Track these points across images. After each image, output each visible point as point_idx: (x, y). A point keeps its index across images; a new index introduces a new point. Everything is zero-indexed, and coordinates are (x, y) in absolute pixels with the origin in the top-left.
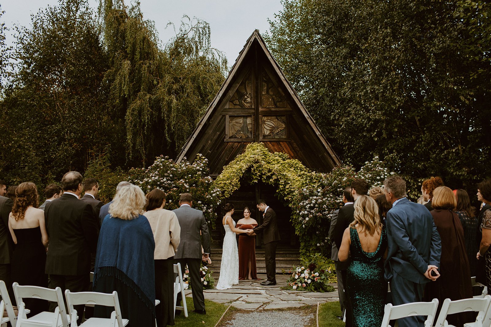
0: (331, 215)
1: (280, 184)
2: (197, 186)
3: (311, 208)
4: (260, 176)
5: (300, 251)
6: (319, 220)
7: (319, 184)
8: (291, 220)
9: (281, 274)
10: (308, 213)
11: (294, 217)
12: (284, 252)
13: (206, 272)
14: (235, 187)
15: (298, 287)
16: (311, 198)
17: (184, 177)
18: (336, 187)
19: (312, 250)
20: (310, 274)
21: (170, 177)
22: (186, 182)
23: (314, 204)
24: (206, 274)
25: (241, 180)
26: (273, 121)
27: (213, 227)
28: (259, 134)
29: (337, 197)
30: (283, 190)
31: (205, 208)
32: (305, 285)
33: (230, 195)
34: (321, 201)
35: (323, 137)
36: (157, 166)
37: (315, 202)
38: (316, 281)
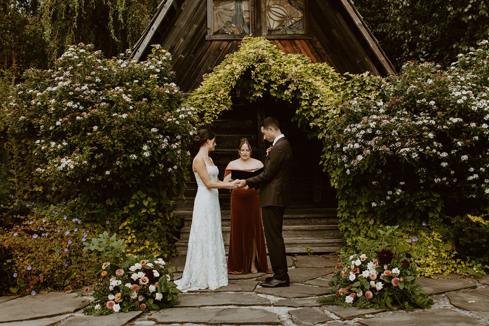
0: (408, 149)
1: (302, 100)
2: (150, 101)
3: (368, 137)
4: (268, 86)
5: (339, 215)
6: (383, 159)
7: (378, 94)
8: (321, 162)
9: (306, 254)
10: (361, 147)
11: (328, 157)
12: (307, 216)
13: (160, 271)
14: (222, 105)
15: (356, 299)
16: (365, 118)
17: (124, 83)
18: (413, 97)
19: (361, 213)
20: (380, 270)
21: (96, 83)
22: (126, 93)
23: (373, 129)
24: (161, 276)
25: (232, 93)
26: (284, 7)
27: (185, 177)
28: (261, 28)
29: (415, 116)
30: (307, 110)
31: (165, 140)
32: (370, 294)
33: (214, 118)
34: (388, 122)
35: (366, 28)
36: (69, 61)
37: (376, 126)
38: (394, 285)
